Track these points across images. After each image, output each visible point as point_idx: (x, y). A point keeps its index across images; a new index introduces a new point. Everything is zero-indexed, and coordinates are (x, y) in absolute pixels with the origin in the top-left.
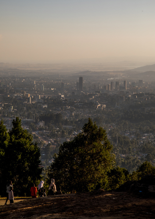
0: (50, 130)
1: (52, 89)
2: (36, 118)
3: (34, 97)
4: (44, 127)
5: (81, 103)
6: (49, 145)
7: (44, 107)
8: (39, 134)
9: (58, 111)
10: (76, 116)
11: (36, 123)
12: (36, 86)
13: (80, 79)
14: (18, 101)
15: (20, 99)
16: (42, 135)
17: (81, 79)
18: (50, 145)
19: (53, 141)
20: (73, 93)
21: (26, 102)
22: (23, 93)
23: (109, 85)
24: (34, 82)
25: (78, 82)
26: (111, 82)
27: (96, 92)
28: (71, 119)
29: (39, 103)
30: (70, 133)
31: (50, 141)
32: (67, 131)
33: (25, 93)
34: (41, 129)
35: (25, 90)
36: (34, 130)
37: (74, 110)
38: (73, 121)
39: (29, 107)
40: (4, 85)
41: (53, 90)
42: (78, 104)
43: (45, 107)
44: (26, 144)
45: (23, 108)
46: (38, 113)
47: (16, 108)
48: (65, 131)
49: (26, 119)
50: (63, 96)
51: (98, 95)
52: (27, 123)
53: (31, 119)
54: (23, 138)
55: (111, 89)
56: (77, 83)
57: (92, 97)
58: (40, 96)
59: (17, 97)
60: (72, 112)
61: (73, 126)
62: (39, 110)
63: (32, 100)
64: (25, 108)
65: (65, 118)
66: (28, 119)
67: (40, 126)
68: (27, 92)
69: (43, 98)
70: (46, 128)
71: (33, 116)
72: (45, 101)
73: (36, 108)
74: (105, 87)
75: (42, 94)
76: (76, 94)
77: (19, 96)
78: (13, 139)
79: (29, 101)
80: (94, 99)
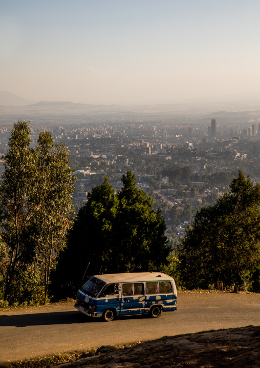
0: (176, 189)
1: (177, 136)
2: (157, 173)
3: (155, 146)
4: (168, 185)
5: (215, 152)
6: (175, 206)
7: (167, 158)
8: (162, 193)
9: (185, 163)
10: (209, 169)
11: (158, 179)
12: (156, 132)
13: (212, 122)
14: (134, 152)
15: (137, 150)
16: (166, 194)
17: (214, 122)
18: (177, 206)
19: (180, 202)
20: (204, 140)
21: (145, 153)
22: (140, 142)
23: (249, 129)
24: (153, 128)
25: (210, 125)
26: (253, 125)
27: (234, 138)
28: (202, 173)
29: (161, 154)
30: (201, 191)
31: (177, 202)
32: (197, 189)
33: (143, 142)
34: (164, 187)
35: (143, 138)
36: (156, 189)
37: (206, 162)
38: (205, 175)
39: (148, 160)
40: (117, 133)
41: (179, 137)
42: (210, 155)
43: (169, 159)
44: (143, 212)
45: (142, 161)
46: (160, 166)
47: (132, 162)
48: (195, 189)
49: (146, 175)
50: (191, 144)
51: (237, 142)
52: (146, 180)
53: (151, 174)
54: (139, 202)
55: (253, 134)
56: (208, 127)
57: (228, 145)
58: (161, 145)
59: (133, 146)
60: (203, 164)
61: (205, 182)
62: (162, 163)
63: (152, 150)
64: (144, 161)
65: (195, 172)
66: (147, 174)
67: (163, 183)
68: (145, 141)
69: (166, 148)
70: (170, 186)
71: (155, 171)
72: (169, 151)
73: (157, 160)
74: (245, 131)
75: (165, 143)
76: (207, 141)
77: (136, 146)
78: (124, 205)
79: (148, 152)
80: (231, 147)
